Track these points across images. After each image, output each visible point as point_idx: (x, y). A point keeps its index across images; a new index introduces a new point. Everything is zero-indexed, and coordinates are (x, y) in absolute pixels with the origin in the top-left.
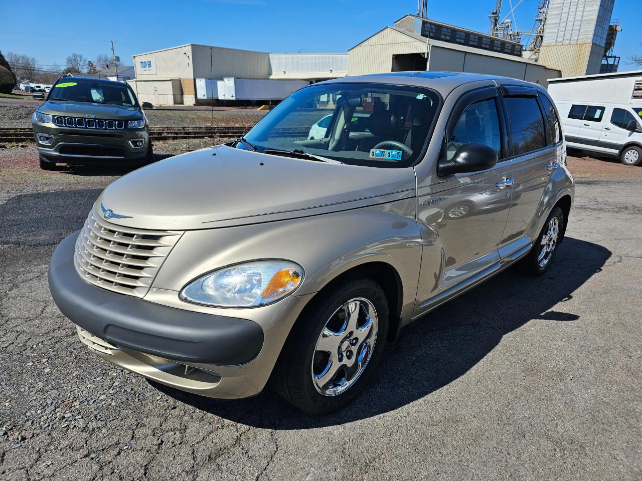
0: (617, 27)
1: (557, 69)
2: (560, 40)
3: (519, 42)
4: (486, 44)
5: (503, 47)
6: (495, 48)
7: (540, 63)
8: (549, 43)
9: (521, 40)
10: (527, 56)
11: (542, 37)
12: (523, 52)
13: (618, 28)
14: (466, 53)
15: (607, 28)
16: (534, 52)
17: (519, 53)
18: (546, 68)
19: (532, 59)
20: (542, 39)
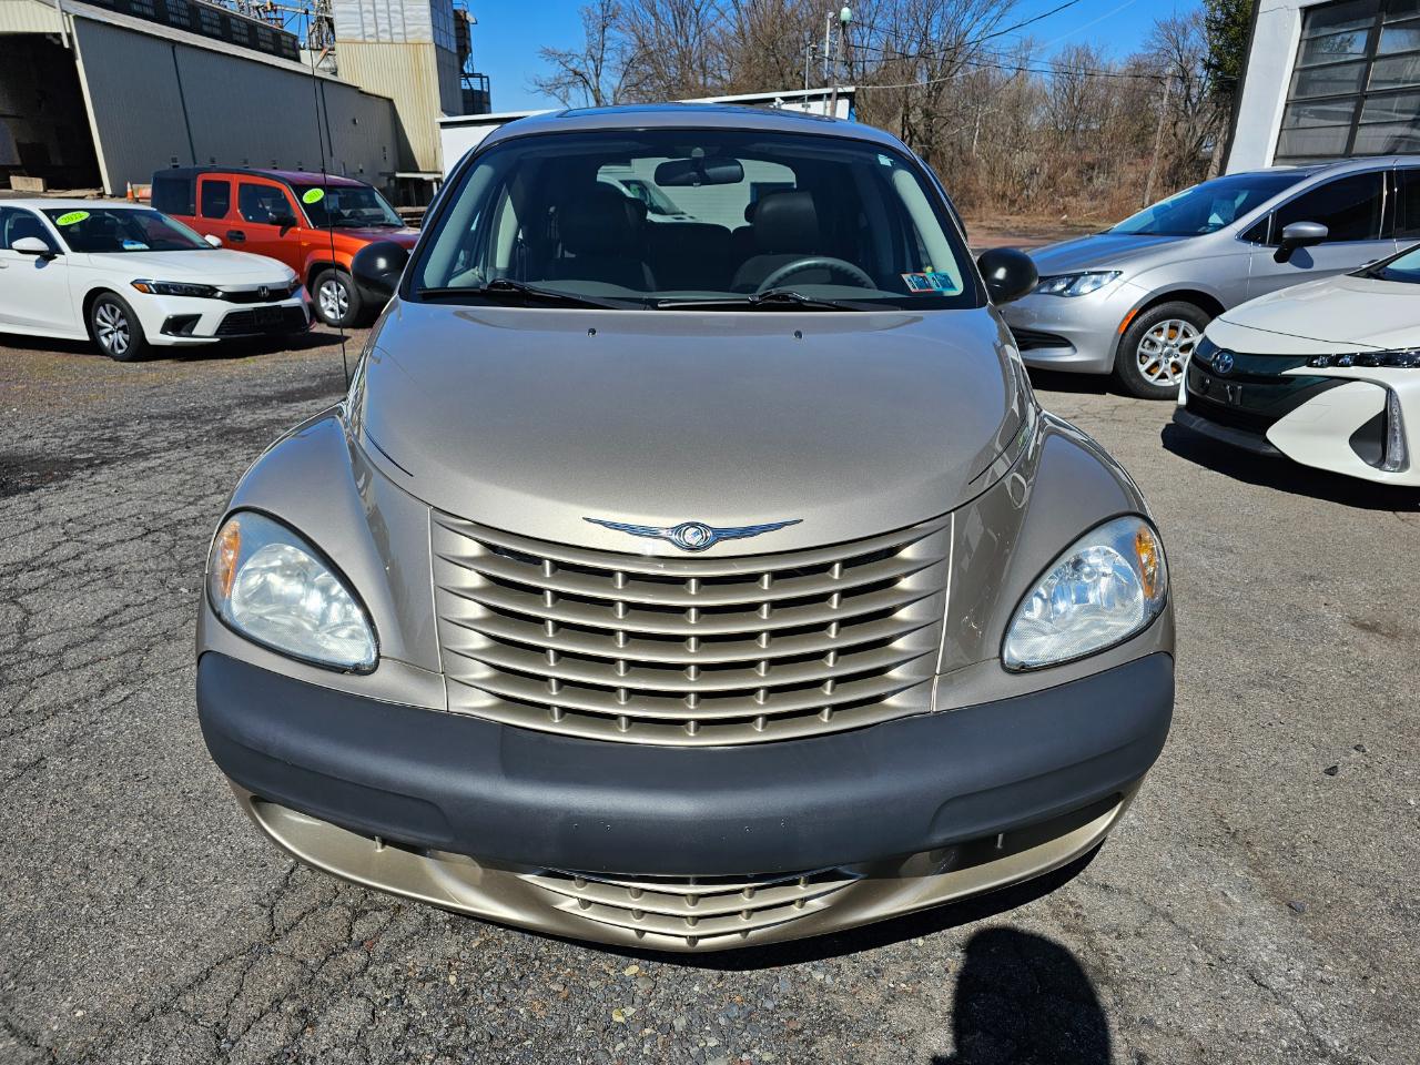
0: (468, 14)
1: (383, 95)
2: (370, 30)
3: (282, 27)
4: (209, 25)
5: (252, 35)
6: (237, 38)
7: (343, 77)
8: (350, 35)
9: (285, 22)
10: (309, 62)
11: (330, 23)
12: (301, 51)
13: (470, 18)
14: (174, 43)
15: (451, 15)
16: (322, 54)
17: (292, 53)
18: (362, 92)
19: (324, 69)
20: (331, 26)
